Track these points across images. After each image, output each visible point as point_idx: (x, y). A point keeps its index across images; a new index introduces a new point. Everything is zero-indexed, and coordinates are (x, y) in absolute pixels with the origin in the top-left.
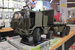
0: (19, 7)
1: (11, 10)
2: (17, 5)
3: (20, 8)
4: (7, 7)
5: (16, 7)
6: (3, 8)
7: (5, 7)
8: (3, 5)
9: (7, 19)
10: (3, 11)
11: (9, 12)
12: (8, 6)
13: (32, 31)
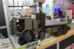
0: (27, 4)
1: (20, 8)
2: (26, 3)
3: (29, 5)
4: (17, 6)
5: (25, 5)
6: (14, 7)
7: (15, 6)
8: (14, 4)
9: (17, 16)
10: (14, 9)
11: (19, 9)
12: (17, 4)
13: (22, 34)
